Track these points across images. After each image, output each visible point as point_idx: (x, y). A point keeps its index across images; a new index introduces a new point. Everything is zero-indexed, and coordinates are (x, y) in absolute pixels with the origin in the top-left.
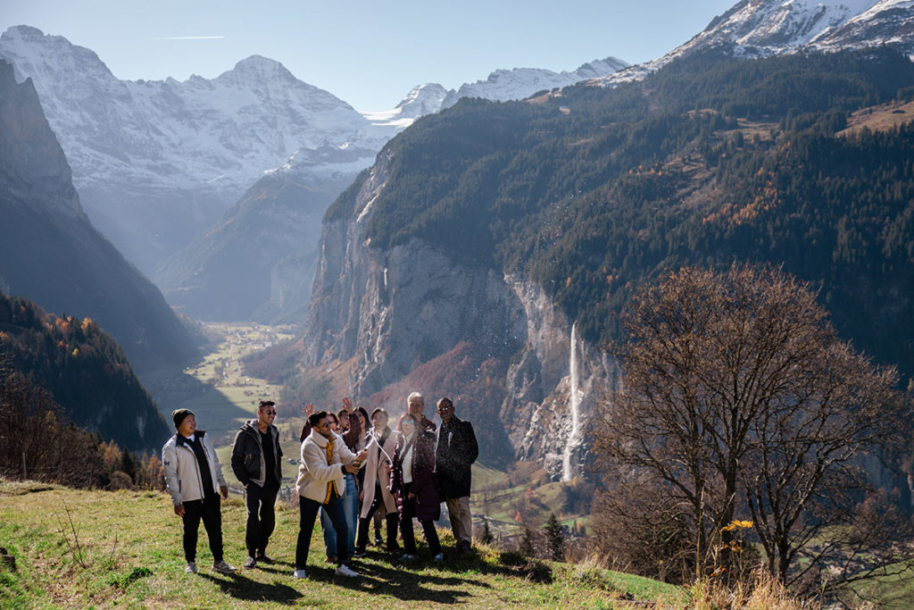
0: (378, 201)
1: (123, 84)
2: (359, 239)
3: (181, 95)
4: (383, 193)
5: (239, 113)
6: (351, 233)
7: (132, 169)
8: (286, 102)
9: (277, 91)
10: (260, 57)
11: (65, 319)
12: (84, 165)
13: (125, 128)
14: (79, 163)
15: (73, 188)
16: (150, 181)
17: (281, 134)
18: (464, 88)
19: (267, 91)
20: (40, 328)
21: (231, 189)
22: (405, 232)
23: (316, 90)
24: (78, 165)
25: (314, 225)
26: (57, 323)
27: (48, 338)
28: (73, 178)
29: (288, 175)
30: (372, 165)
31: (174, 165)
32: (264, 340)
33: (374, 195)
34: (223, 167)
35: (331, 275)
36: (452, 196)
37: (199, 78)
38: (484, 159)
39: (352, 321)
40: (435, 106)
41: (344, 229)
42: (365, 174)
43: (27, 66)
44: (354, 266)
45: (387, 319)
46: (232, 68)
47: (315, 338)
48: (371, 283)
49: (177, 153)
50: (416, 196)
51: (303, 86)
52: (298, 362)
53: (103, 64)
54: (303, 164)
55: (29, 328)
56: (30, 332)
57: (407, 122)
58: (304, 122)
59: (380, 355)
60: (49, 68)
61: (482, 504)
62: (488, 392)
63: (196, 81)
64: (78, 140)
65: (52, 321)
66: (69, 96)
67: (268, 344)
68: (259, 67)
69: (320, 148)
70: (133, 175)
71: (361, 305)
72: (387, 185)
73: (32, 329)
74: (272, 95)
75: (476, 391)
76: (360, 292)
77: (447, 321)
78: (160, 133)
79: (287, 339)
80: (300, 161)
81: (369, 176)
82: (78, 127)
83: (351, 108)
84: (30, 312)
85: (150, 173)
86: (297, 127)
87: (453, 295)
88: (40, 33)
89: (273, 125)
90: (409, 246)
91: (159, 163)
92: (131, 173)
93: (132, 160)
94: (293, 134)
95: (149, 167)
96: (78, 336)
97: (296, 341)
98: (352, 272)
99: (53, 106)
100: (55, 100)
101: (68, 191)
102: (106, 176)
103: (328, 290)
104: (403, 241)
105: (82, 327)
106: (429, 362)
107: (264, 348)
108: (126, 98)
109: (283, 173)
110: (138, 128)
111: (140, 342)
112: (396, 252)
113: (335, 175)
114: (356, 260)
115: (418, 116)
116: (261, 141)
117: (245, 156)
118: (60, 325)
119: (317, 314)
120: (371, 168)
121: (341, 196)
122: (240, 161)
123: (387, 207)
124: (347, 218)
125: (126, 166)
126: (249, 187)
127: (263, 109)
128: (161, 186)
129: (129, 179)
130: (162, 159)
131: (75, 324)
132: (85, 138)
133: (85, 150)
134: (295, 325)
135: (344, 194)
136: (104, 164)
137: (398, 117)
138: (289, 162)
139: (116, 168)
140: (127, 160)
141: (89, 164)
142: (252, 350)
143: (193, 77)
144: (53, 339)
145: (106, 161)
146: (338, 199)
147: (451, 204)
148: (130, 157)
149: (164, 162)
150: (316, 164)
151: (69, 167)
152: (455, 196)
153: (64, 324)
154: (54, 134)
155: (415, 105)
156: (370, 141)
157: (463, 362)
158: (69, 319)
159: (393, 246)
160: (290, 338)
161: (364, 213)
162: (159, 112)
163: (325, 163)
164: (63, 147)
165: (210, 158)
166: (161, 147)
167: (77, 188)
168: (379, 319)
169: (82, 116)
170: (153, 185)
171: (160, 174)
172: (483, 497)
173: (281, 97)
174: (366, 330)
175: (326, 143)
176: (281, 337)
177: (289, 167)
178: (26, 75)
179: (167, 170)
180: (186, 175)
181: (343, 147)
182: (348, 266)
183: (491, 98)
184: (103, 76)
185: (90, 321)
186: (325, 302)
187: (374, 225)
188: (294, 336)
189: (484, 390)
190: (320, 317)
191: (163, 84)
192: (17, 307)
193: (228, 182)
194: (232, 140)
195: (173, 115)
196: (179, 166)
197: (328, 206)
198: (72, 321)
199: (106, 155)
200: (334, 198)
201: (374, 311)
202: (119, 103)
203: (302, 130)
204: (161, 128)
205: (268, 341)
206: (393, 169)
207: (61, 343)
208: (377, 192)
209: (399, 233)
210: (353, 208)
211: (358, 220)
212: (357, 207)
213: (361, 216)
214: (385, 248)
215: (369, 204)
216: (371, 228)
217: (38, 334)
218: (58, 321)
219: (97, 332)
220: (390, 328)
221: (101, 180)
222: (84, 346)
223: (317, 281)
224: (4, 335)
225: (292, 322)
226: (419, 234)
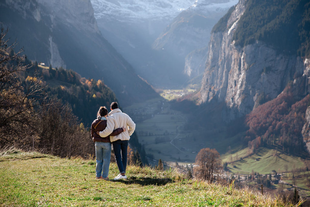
0: (239, 22)
2: (229, 42)
4: (242, 17)
6: (225, 38)
7: (121, 9)
11: (90, 80)
12: (100, 7)
14: (97, 6)
15: (95, 19)
16: (129, 15)
20: (79, 84)
21: (167, 18)
22: (253, 38)
24: (97, 7)
25: (207, 35)
26: (86, 82)
27: (82, 89)
28: (95, 14)
29: (195, 10)
30: (236, 4)
31: (140, 6)
32: (181, 92)
33: (237, 19)
34: (163, 7)
35: (215, 59)
36: (278, 18)
39: (224, 83)
41: (221, 37)
42: (233, 8)
44: (226, 55)
45: (242, 82)
47: (206, 91)
48: (234, 64)
50: (260, 19)
52: (198, 103)
54: (202, 5)
55: (74, 84)
56: (74, 86)
59: (238, 101)
61: (291, 178)
62: (295, 121)
65: (84, 82)
67: (183, 94)
70: (121, 12)
71: (229, 75)
72: (244, 14)
73: (75, 85)
75: (289, 120)
76: (229, 68)
77: (274, 83)
79: (192, 92)
80: (200, 3)
81: (235, 9)
84: (75, 77)
85: (129, 10)
87: (277, 70)
90: (255, 45)
91: (133, 6)
92: (120, 11)
95: (129, 8)
96: (96, 89)
97: (196, 93)
98: (225, 58)
101: (92, 20)
102: (109, 13)
103: (213, 67)
104: (252, 42)
105: (97, 84)
106: (264, 104)
107: (181, 96)
109: (192, 9)
111: (123, 92)
112: (247, 48)
113: (217, 9)
114: (227, 52)
118: (87, 83)
119: (207, 80)
120: (236, 5)
121: (220, 20)
122: (172, 4)
123: (244, 24)
124: (223, 31)
125: (118, 8)
126: (175, 17)
128: (134, 17)
129: (120, 14)
130: (135, 4)
131: (94, 83)
134: (196, 85)
135: (222, 19)
136: (108, 7)
138: (195, 3)
139: (114, 8)
140: (119, 5)
141: (102, 7)
142: (175, 97)
144: (84, 90)
145: (109, 6)
146: (219, 22)
147: (278, 22)
148: (120, 3)
149: (136, 5)
150: (208, 4)
151: (93, 9)
152: (280, 18)
153: (89, 83)
157: (282, 105)
158: (92, 80)
159: (246, 45)
160: (194, 91)
161: (233, 27)
163: (213, 4)
165: (157, 2)
167: (96, 18)
168: (238, 82)
170: (130, 17)
171: (134, 11)
172: (292, 176)
174: (231, 87)
176: (190, 90)
177: (195, 6)
179: (138, 9)
180: (146, 11)
182: (223, 55)
185: (101, 81)
186: (211, 73)
187: (237, 34)
188: (195, 90)
189: (293, 120)
190: (209, 81)
192: (69, 75)
193: (165, 15)
196: (143, 7)
197: (214, 25)
198: (93, 81)
199: (109, 2)
200: (217, 20)
201: (235, 78)
205: (183, 92)
206: (247, 5)
207: (88, 91)
208: (239, 17)
209: (250, 38)
210: (226, 26)
211: (229, 32)
212: (228, 25)
213: (230, 30)
214: (242, 46)
215: (235, 24)
216: (235, 36)
217: (78, 87)
218: (87, 81)
219: (104, 87)
220: (244, 86)
221: (107, 14)
222: (98, 93)
223: (208, 63)
224: (63, 87)
225: (195, 83)
226: (260, 38)
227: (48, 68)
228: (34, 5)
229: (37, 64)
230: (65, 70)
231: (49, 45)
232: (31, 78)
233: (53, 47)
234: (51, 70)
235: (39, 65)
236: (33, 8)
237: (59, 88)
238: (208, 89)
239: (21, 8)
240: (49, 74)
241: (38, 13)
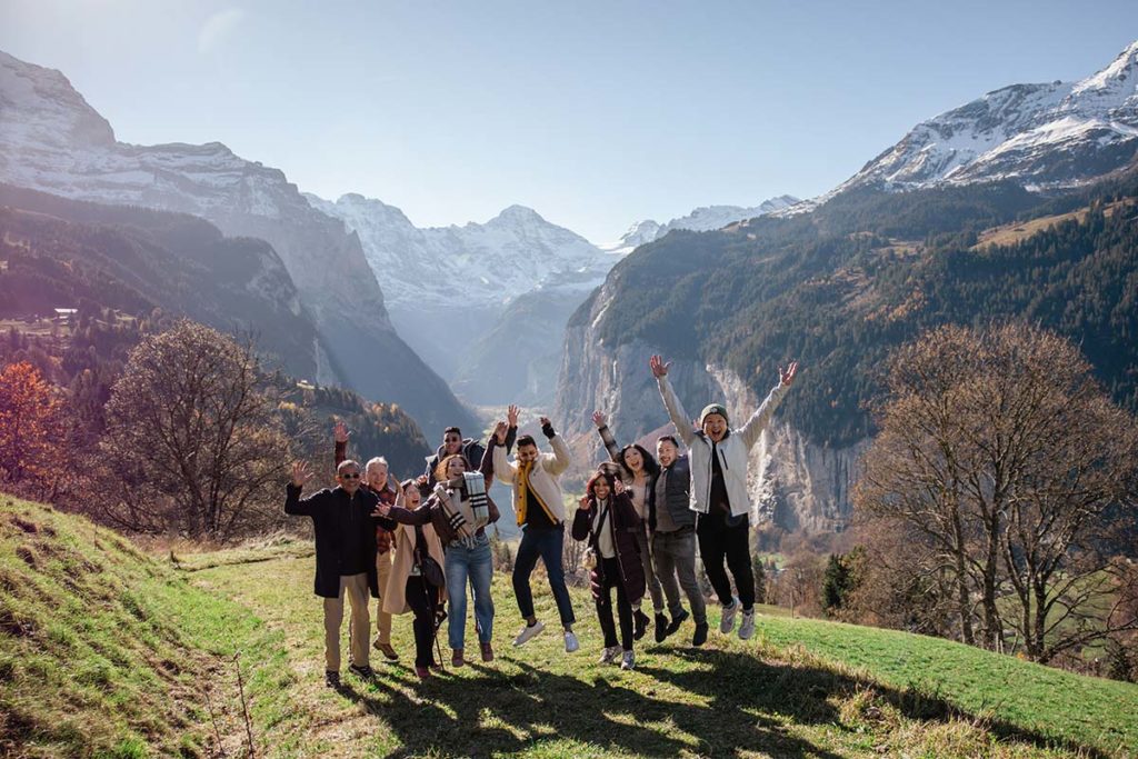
0: (607, 310)
1: (419, 231)
2: (594, 340)
3: (461, 238)
4: (612, 303)
5: (503, 248)
6: (587, 335)
7: (426, 293)
8: (538, 239)
9: (531, 231)
10: (518, 206)
11: (379, 405)
12: (392, 291)
13: (421, 264)
15: (385, 309)
16: (437, 301)
17: (534, 262)
18: (672, 222)
19: (524, 231)
20: (362, 412)
21: (497, 306)
22: (629, 334)
23: (560, 229)
24: (387, 291)
25: (559, 331)
27: (367, 419)
28: (385, 302)
29: (540, 293)
30: (603, 284)
31: (456, 289)
33: (605, 306)
35: (573, 368)
36: (665, 305)
37: (475, 224)
38: (689, 275)
39: (589, 402)
40: (651, 237)
41: (582, 333)
42: (598, 290)
43: (354, 222)
44: (591, 361)
45: (616, 401)
46: (497, 215)
48: (603, 374)
49: (459, 280)
50: (638, 306)
51: (551, 226)
53: (406, 218)
54: (550, 285)
55: (355, 412)
56: (355, 414)
57: (629, 250)
58: (551, 253)
60: (368, 223)
63: (472, 226)
64: (388, 273)
65: (370, 408)
66: (382, 242)
68: (517, 213)
69: (564, 273)
70: (426, 298)
71: (596, 391)
72: (615, 298)
73: (357, 413)
74: (528, 234)
76: (595, 381)
78: (446, 266)
80: (547, 282)
81: (601, 291)
82: (388, 264)
83: (587, 241)
84: (354, 401)
85: (440, 296)
86: (546, 257)
88: (362, 197)
89: (528, 257)
90: (633, 344)
91: (445, 288)
92: (425, 296)
93: (426, 285)
94: (543, 262)
95: (438, 291)
96: (388, 418)
98: (589, 365)
99: (371, 250)
100: (373, 245)
101: (381, 311)
102: (407, 299)
103: (571, 379)
104: (627, 340)
105: (391, 410)
108: (422, 241)
109: (536, 292)
110: (430, 263)
112: (623, 349)
113: (575, 292)
114: (592, 357)
115: (638, 245)
116: (520, 269)
117: (509, 280)
118: (375, 409)
119: (563, 398)
120: (602, 286)
121: (579, 308)
122: (505, 284)
123: (615, 314)
124: (584, 325)
125: (422, 291)
126: (510, 303)
127: (520, 245)
128: (446, 305)
129: (424, 301)
130: (447, 285)
131: (386, 409)
132: (392, 271)
133: (393, 281)
135: (582, 306)
136: (406, 290)
137: (622, 246)
138: (540, 283)
139: (414, 293)
140: (422, 287)
141: (396, 290)
143: (470, 223)
144: (370, 420)
145: (407, 288)
146: (577, 310)
147: (665, 311)
148: (424, 284)
149: (449, 287)
150: (560, 285)
151: (382, 293)
152: (667, 304)
153: (379, 409)
154: (371, 270)
155: (634, 237)
156: (601, 265)
158: (382, 405)
159: (620, 345)
161: (598, 318)
162: (444, 249)
163: (567, 283)
164: (378, 279)
166: (447, 276)
167: (388, 309)
168: (610, 401)
169: (391, 257)
170: (441, 305)
171: (445, 296)
173: (534, 235)
175: (568, 268)
177: (540, 287)
178: (353, 229)
179: (451, 292)
180: (465, 296)
181: (581, 271)
182: (585, 360)
183: (694, 229)
184: (405, 226)
185: (396, 406)
186: (568, 389)
187: (606, 329)
190: (565, 400)
191: (448, 230)
192: (346, 397)
193: (495, 300)
194: (498, 269)
195: (456, 252)
196: (461, 291)
197: (570, 316)
198: (383, 407)
199: (407, 283)
200: (575, 309)
201: (606, 395)
202: (417, 245)
203: (549, 259)
204: (447, 262)
206: (619, 286)
207: (376, 423)
208: (607, 303)
209: (625, 334)
210: (589, 316)
211: (593, 326)
212: (592, 315)
213: (595, 322)
214: (614, 347)
215: (601, 313)
216: (603, 331)
217: (361, 416)
218: (374, 407)
219: (402, 415)
220: (619, 408)
221: (405, 302)
222: (393, 425)
223: (562, 373)
224: (336, 418)
225: (544, 405)
226: (640, 335)
227: (313, 387)
228: (290, 291)
229: (295, 382)
230: (339, 389)
231: (314, 352)
232: (287, 404)
233: (319, 356)
234: (317, 390)
235: (298, 384)
236: (288, 296)
237: (331, 419)
238: (565, 413)
239: (270, 295)
240: (314, 398)
241: (296, 303)
